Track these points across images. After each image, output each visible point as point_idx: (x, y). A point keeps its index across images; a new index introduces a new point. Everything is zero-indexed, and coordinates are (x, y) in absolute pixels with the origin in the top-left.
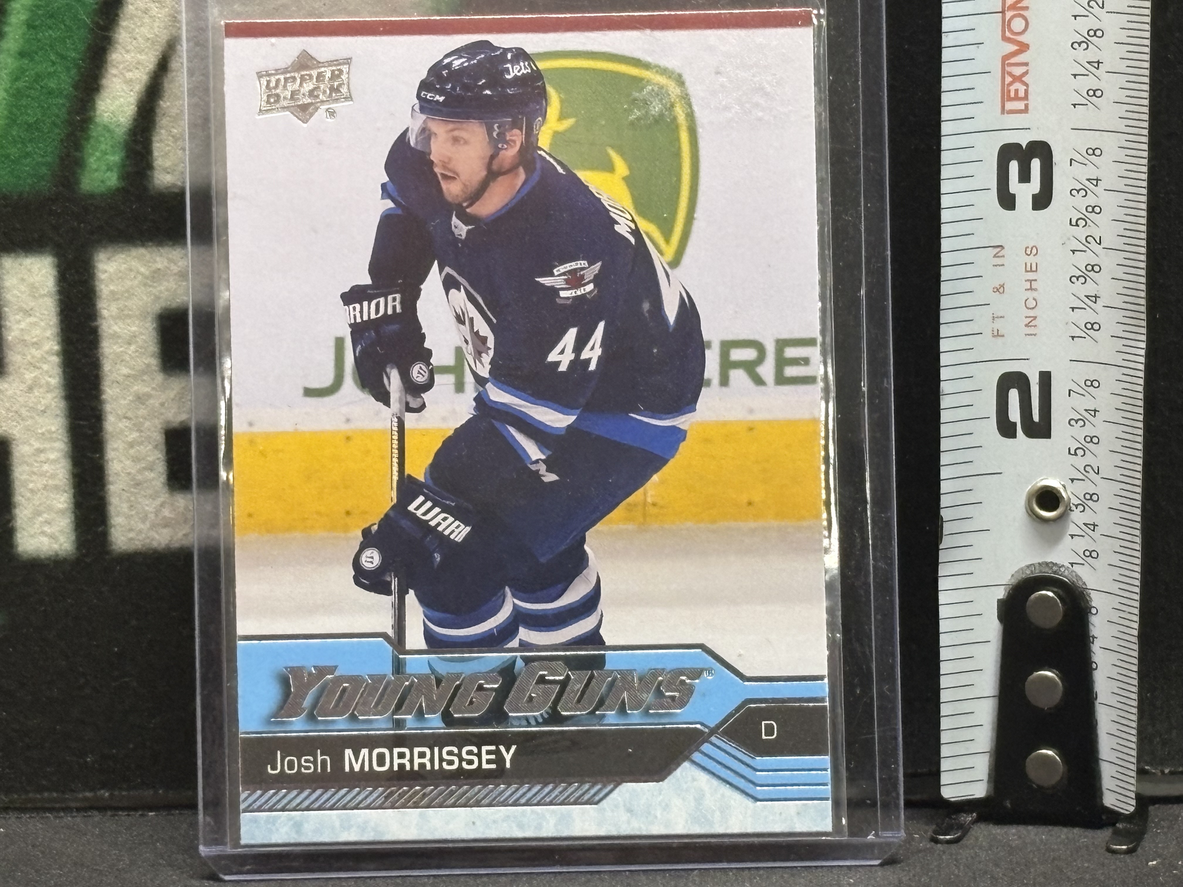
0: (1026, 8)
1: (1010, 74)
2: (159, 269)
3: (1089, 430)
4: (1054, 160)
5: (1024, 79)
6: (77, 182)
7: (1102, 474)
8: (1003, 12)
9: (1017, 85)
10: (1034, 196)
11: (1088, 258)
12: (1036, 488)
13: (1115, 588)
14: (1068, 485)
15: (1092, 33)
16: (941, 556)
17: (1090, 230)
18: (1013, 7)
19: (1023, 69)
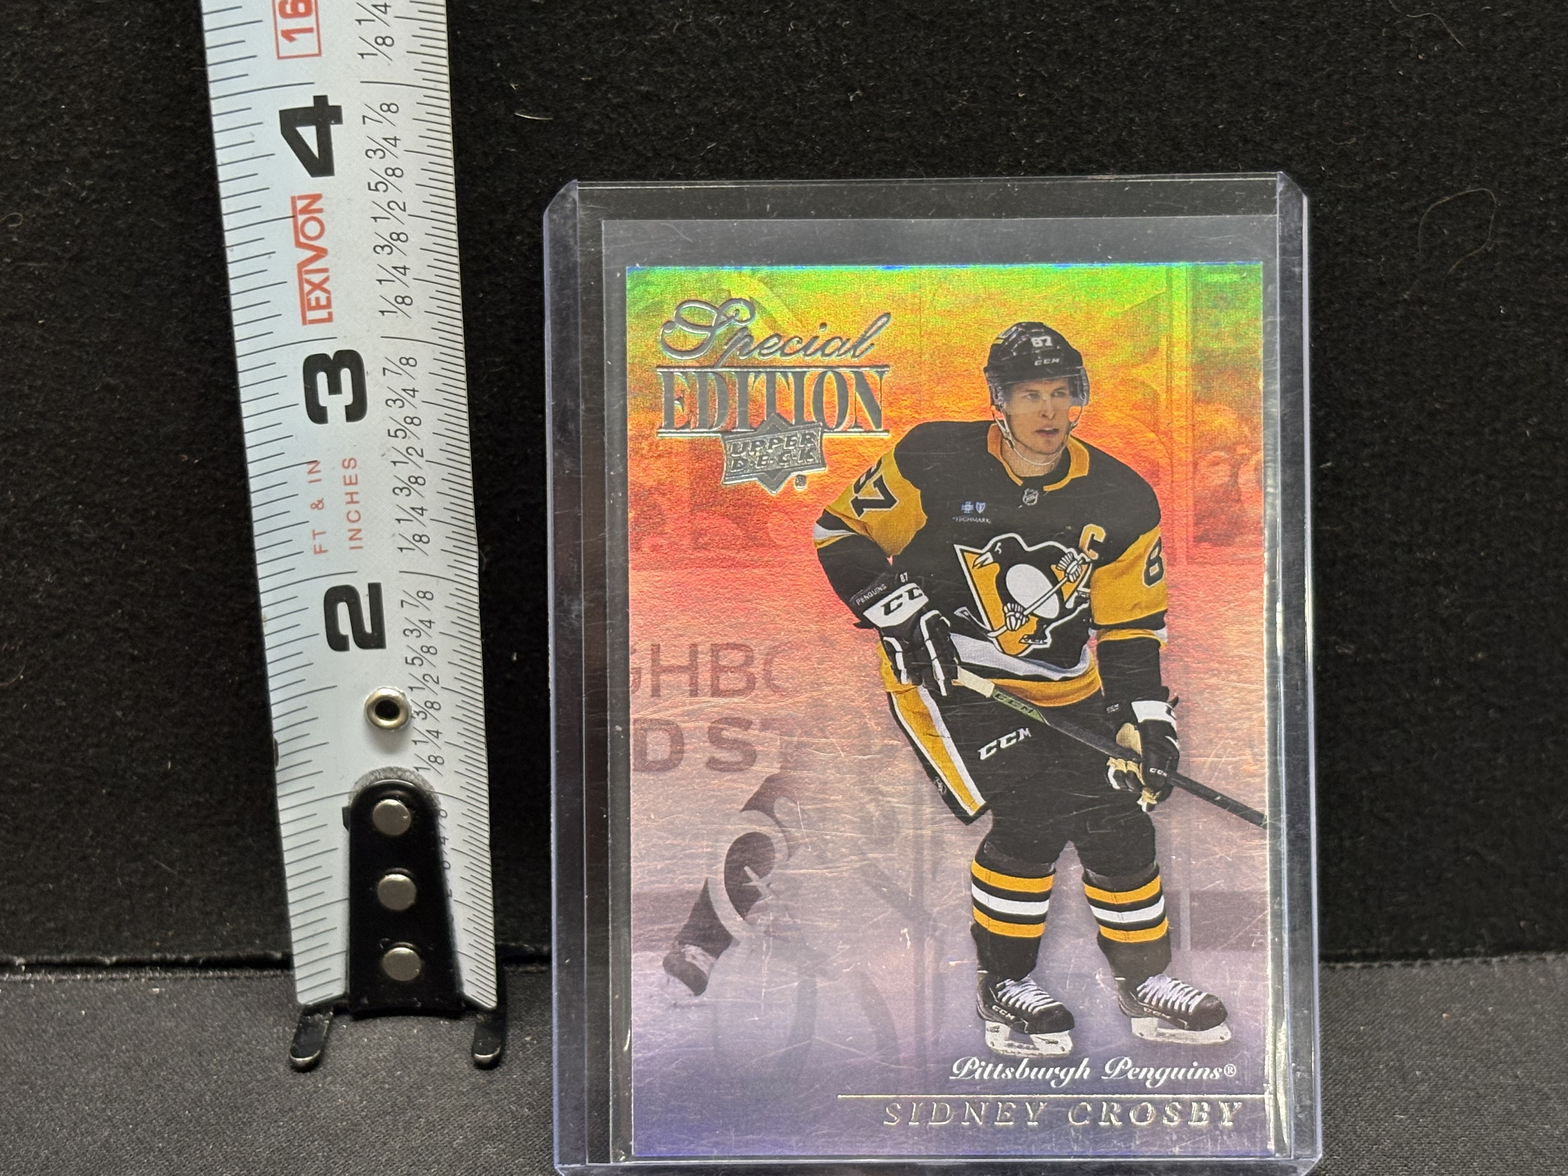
0: (320, 211)
1: (309, 282)
3: (424, 640)
4: (365, 369)
5: (325, 286)
7: (442, 684)
8: (293, 217)
9: (318, 293)
10: (347, 407)
11: (411, 470)
12: (374, 698)
13: (463, 795)
14: (408, 693)
15: (395, 236)
16: (279, 777)
17: (411, 442)
18: (304, 210)
19: (322, 276)
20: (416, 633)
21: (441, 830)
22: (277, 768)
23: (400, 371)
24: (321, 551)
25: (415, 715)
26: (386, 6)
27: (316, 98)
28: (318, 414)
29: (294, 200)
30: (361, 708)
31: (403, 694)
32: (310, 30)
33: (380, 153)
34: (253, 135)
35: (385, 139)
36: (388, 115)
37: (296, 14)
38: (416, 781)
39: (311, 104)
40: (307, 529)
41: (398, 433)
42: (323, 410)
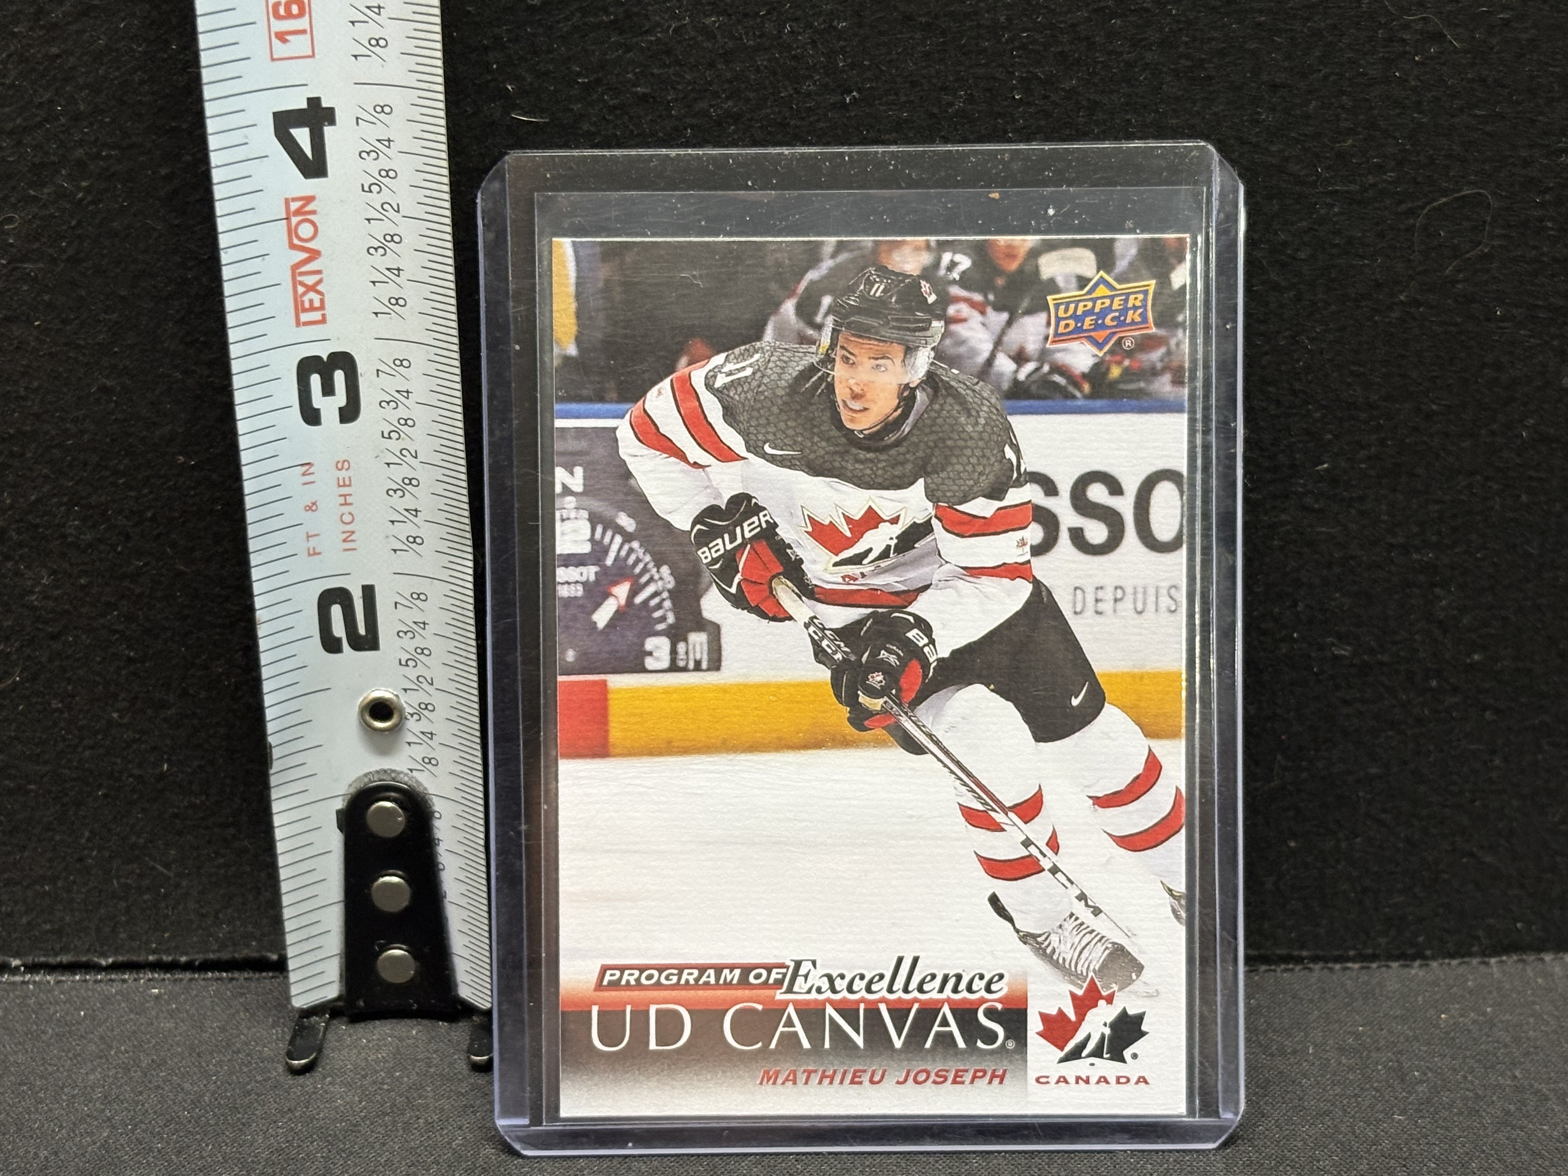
0: (314, 212)
1: (302, 284)
3: (418, 642)
4: (360, 370)
5: (319, 288)
7: (436, 685)
8: (287, 219)
9: (312, 295)
10: (340, 409)
11: (405, 471)
12: (368, 701)
13: (457, 796)
14: (401, 694)
15: (388, 238)
16: (274, 781)
17: (405, 443)
18: (298, 212)
19: (315, 278)
20: (410, 635)
21: (436, 831)
22: (272, 771)
23: (394, 373)
24: (315, 554)
25: (409, 717)
26: (379, 7)
27: (310, 100)
28: (311, 416)
29: (287, 202)
30: (356, 710)
31: (397, 696)
32: (303, 32)
33: (373, 155)
34: (246, 137)
35: (379, 141)
36: (382, 116)
37: (289, 15)
38: (410, 783)
39: (304, 105)
40: (300, 531)
41: (392, 434)
42: (317, 411)
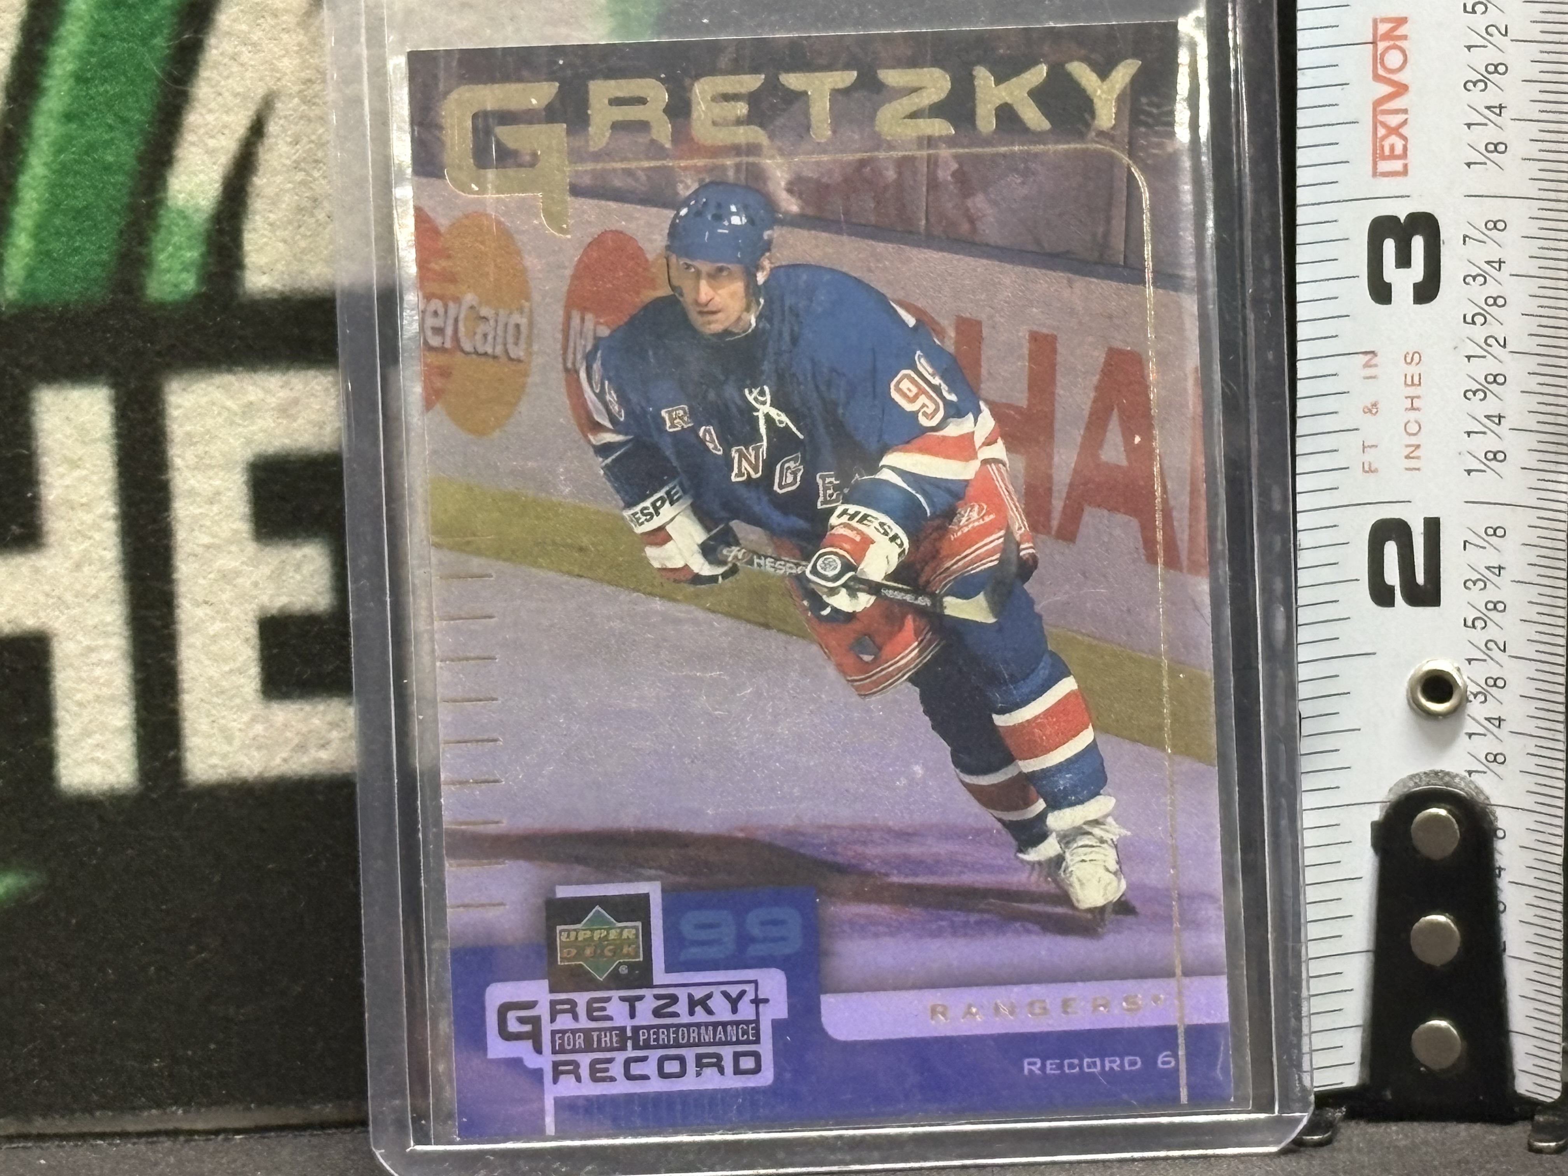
0: (1404, 37)
1: (1384, 125)
2: (251, 403)
3: (1492, 594)
4: (1443, 236)
5: (1403, 131)
6: (142, 287)
7: (1510, 651)
8: (1374, 43)
9: (1394, 139)
10: (1416, 286)
11: (1489, 366)
12: (1421, 673)
13: (1530, 802)
14: (1464, 666)
15: (1491, 68)
17: (1492, 329)
18: (1387, 36)
19: (1400, 118)
20: (1481, 585)
21: (1497, 856)
23: (1485, 238)
24: (1371, 471)
25: (1471, 698)
28: (1381, 292)
29: (1375, 22)
30: (1405, 684)
31: (1458, 668)
38: (1470, 789)
40: (1356, 439)
41: (1477, 318)
42: (1389, 286)
